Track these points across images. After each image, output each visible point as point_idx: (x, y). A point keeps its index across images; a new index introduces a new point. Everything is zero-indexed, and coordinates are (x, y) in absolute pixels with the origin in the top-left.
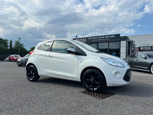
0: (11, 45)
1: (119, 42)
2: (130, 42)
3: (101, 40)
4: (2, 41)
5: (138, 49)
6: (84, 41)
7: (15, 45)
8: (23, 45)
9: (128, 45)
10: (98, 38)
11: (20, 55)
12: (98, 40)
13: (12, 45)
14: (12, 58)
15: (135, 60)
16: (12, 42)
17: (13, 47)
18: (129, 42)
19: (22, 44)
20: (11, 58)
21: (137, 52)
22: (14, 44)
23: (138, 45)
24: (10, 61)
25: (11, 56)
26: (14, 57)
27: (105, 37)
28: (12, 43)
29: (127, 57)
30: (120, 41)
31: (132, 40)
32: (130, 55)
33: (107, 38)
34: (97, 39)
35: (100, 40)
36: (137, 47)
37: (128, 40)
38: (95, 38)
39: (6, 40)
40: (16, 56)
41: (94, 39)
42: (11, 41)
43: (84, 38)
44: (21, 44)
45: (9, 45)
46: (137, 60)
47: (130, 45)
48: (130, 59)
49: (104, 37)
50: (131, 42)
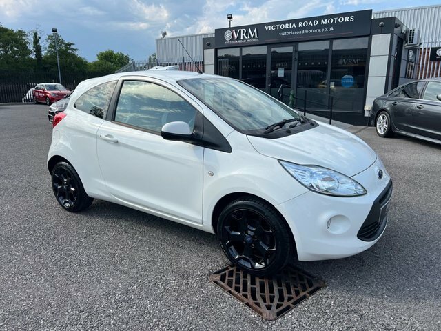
0: (38, 50)
1: (367, 38)
2: (405, 35)
3: (306, 31)
4: (9, 35)
5: (428, 53)
6: (252, 36)
7: (49, 47)
8: (73, 47)
9: (397, 45)
10: (297, 25)
11: (63, 84)
12: (298, 33)
13: (40, 46)
14: (41, 92)
15: (414, 105)
16: (40, 38)
17: (43, 53)
18: (402, 37)
19: (70, 45)
20: (40, 94)
21: (421, 78)
22: (45, 45)
23: (430, 41)
24: (37, 103)
25: (37, 88)
26: (46, 91)
27: (320, 22)
28: (41, 43)
29: (390, 92)
30: (370, 36)
31: (411, 28)
32: (400, 86)
33: (328, 26)
34: (293, 29)
35: (303, 32)
36: (426, 46)
37: (397, 30)
38: (287, 26)
39: (21, 33)
40: (52, 86)
41: (285, 30)
42: (36, 34)
43: (252, 27)
44: (66, 42)
45: (31, 47)
46: (419, 108)
47: (405, 45)
48: (396, 101)
49: (316, 23)
50: (409, 37)
